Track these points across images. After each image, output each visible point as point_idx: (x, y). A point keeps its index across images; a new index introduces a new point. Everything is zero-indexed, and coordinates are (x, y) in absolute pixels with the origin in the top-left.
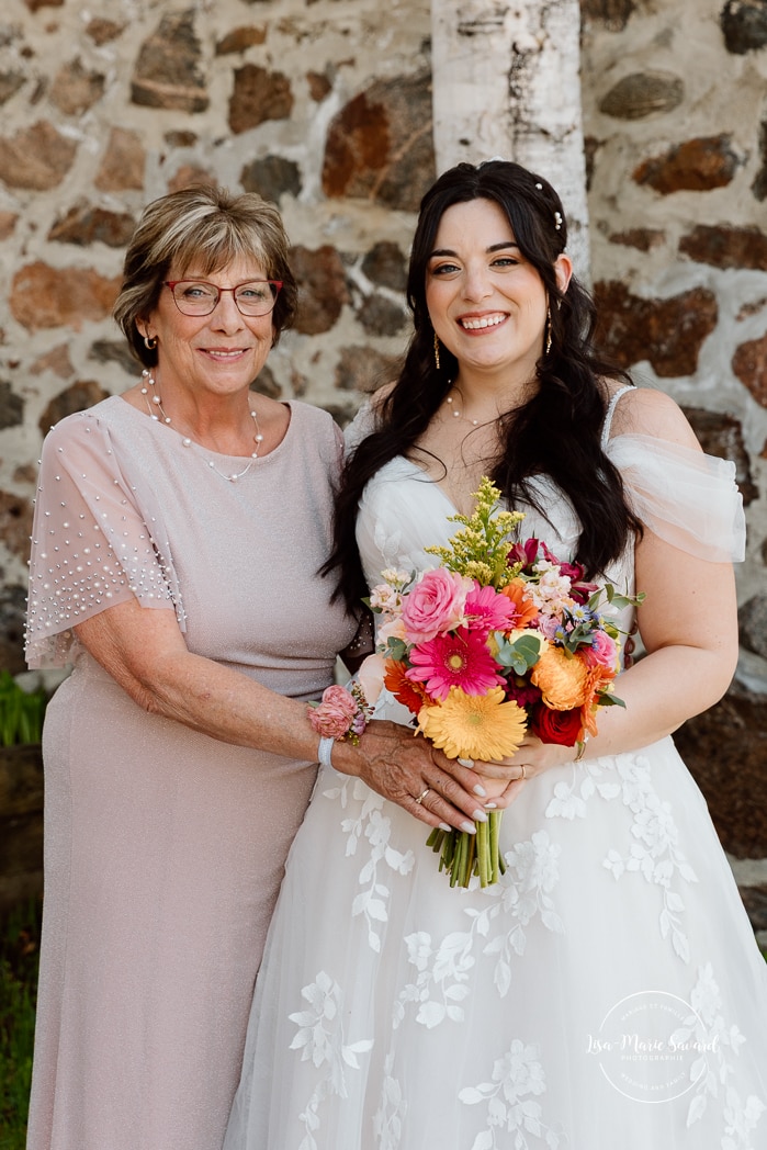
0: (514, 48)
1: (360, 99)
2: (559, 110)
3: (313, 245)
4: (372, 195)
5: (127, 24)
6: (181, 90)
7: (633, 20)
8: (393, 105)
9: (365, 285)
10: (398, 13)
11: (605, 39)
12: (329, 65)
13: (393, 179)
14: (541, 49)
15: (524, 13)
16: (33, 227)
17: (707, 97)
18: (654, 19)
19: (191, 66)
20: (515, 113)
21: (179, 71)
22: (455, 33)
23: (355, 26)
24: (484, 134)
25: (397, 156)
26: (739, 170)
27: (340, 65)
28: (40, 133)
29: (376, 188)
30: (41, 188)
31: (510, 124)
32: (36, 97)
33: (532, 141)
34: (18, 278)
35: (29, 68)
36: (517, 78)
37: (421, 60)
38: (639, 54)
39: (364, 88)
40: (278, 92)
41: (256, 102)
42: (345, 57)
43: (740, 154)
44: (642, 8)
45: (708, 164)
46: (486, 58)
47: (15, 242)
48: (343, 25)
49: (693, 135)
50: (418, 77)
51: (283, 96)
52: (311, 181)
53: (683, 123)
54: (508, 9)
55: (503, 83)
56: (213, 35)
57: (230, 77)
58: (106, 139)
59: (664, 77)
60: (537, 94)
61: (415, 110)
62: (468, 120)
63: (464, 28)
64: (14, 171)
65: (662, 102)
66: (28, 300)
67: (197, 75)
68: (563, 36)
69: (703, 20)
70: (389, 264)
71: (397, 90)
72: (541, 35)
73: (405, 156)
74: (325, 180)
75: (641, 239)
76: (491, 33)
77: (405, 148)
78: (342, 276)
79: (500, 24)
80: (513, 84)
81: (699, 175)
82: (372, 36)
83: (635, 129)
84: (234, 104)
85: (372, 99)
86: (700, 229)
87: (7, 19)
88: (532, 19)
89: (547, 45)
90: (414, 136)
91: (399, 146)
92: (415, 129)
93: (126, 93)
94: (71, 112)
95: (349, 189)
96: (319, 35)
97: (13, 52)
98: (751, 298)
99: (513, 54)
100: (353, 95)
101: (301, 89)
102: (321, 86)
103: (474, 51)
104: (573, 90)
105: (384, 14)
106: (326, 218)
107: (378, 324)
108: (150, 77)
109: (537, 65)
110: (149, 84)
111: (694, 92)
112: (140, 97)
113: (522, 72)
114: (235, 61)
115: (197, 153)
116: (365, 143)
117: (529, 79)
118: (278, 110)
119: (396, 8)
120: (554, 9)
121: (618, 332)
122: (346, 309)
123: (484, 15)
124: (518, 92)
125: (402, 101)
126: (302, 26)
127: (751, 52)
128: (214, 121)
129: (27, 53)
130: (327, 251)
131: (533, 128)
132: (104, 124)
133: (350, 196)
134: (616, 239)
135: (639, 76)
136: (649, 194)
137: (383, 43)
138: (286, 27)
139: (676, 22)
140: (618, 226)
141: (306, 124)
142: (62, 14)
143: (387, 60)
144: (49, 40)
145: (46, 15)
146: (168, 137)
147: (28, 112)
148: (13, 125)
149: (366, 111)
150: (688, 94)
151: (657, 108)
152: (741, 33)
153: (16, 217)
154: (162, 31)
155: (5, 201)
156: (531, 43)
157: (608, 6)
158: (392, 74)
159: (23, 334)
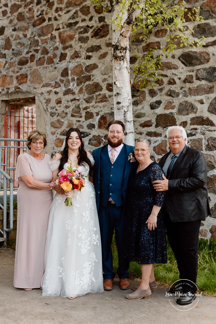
1: (103, 115)
2: (130, 118)
3: (97, 135)
4: (104, 128)
5: (70, 106)
6: (78, 115)
7: (139, 105)
8: (107, 116)
9: (104, 140)
10: (108, 105)
11: (135, 108)
12: (98, 111)
15: (126, 107)
16: (58, 133)
18: (141, 105)
19: (80, 112)
20: (125, 119)
21: (78, 112)
23: (102, 106)
26: (153, 124)
27: (100, 111)
28: (58, 121)
30: (59, 128)
32: (58, 116)
34: (56, 140)
35: (56, 112)
38: (140, 110)
40: (92, 115)
41: (88, 116)
43: (153, 122)
45: (149, 124)
47: (55, 135)
48: (100, 106)
49: (147, 120)
50: (111, 113)
52: (96, 127)
53: (145, 118)
54: (123, 106)
55: (123, 115)
56: (83, 107)
57: (85, 113)
58: (68, 121)
59: (143, 113)
60: (127, 117)
63: (118, 109)
64: (55, 126)
66: (57, 143)
67: (80, 113)
68: (130, 109)
69: (148, 105)
74: (98, 126)
75: (141, 134)
78: (101, 139)
79: (123, 108)
81: (148, 125)
82: (104, 108)
83: (139, 119)
84: (85, 116)
85: (105, 116)
86: (148, 132)
87: (54, 105)
89: (129, 111)
93: (71, 115)
94: (63, 118)
95: (102, 127)
96: (97, 107)
97: (54, 110)
98: (155, 141)
99: (124, 112)
101: (95, 115)
102: (98, 114)
103: (120, 112)
104: (132, 116)
105: (106, 105)
106: (99, 131)
108: (74, 113)
109: (127, 113)
110: (74, 114)
111: (147, 115)
112: (72, 116)
114: (86, 111)
115: (81, 123)
116: (104, 122)
117: (126, 115)
118: (92, 117)
120: (129, 106)
122: (102, 143)
123: (121, 107)
125: (109, 116)
126: (95, 106)
127: (154, 109)
128: (83, 119)
129: (56, 110)
130: (99, 136)
131: (127, 121)
132: (68, 119)
133: (102, 129)
134: (137, 134)
135: (140, 113)
136: (141, 128)
137: (106, 108)
138: (92, 107)
139: (144, 106)
140: (137, 132)
141: (96, 119)
142: (61, 105)
143: (106, 111)
144: (59, 108)
145: (59, 105)
146: (76, 121)
147: (56, 118)
148: (54, 120)
149: (104, 117)
150: (146, 115)
151: (142, 117)
152: (152, 107)
153: (55, 132)
154: (75, 107)
155: (53, 130)
156: (127, 110)
157: (135, 103)
158: (107, 112)
159: (57, 148)
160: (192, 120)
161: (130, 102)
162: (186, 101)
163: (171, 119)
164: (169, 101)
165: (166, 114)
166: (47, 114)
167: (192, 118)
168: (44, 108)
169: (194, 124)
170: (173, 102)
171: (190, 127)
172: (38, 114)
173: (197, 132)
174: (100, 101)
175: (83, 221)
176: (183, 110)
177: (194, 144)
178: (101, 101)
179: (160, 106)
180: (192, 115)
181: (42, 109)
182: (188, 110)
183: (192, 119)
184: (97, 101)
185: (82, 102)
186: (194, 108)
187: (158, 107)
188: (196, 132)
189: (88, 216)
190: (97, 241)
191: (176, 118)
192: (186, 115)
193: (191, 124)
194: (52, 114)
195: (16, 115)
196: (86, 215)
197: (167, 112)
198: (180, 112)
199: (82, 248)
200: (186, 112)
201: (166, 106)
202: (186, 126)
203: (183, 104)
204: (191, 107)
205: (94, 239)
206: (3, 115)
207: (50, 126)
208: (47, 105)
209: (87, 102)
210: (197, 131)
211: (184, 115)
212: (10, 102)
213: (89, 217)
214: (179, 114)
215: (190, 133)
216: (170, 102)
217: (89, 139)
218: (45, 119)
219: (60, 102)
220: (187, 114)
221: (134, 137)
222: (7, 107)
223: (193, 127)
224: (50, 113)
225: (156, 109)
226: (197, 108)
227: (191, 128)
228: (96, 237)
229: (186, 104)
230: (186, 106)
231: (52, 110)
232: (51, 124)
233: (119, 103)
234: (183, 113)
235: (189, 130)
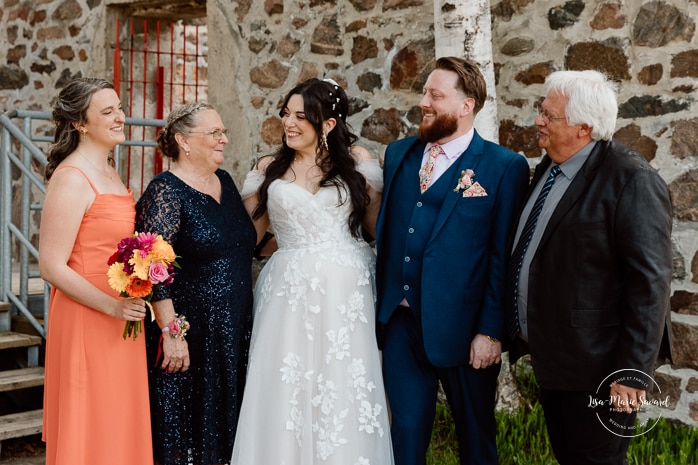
0: (466, 32)
1: (406, 49)
2: (484, 55)
3: (387, 108)
4: (411, 88)
5: (309, 20)
6: (332, 47)
7: (514, 17)
8: (419, 52)
9: (409, 124)
10: (420, 15)
11: (502, 24)
12: (392, 36)
13: (419, 81)
14: (476, 32)
15: (470, 19)
16: (271, 103)
17: (543, 47)
18: (522, 16)
19: (336, 37)
21: (331, 39)
22: (443, 27)
23: (402, 20)
25: (420, 72)
27: (397, 35)
28: (273, 65)
29: (412, 85)
30: (274, 87)
32: (271, 51)
34: (265, 124)
35: (268, 38)
36: (467, 44)
37: (430, 33)
38: (517, 30)
39: (406, 45)
40: (372, 47)
41: (362, 51)
42: (399, 32)
44: (517, 12)
45: (544, 73)
46: (455, 36)
47: (263, 109)
48: (398, 20)
49: (538, 62)
50: (428, 40)
51: (374, 48)
52: (386, 82)
53: (534, 57)
54: (463, 17)
55: (463, 45)
56: (345, 24)
57: (352, 41)
58: (301, 66)
59: (526, 39)
60: (475, 49)
61: (427, 53)
63: (447, 25)
64: (262, 80)
65: (526, 49)
66: (269, 133)
67: (339, 40)
68: (485, 27)
69: (541, 16)
71: (420, 45)
72: (476, 27)
73: (424, 72)
74: (391, 81)
75: (519, 103)
76: (457, 27)
77: (424, 69)
78: (399, 120)
79: (461, 23)
80: (466, 46)
81: (541, 77)
82: (410, 24)
83: (515, 60)
84: (353, 50)
85: (410, 49)
87: (259, 18)
88: (472, 21)
89: (479, 31)
90: (427, 64)
91: (421, 68)
92: (428, 61)
93: (309, 48)
94: (286, 56)
95: (401, 85)
96: (388, 24)
97: (262, 32)
99: (466, 35)
100: (402, 48)
101: (381, 46)
102: (389, 44)
103: (451, 34)
104: (489, 47)
105: (414, 15)
106: (392, 97)
108: (319, 41)
109: (475, 39)
110: (319, 44)
111: (538, 44)
112: (315, 50)
113: (469, 41)
114: (354, 34)
115: (339, 72)
116: (407, 67)
117: (472, 44)
118: (372, 54)
119: (419, 13)
120: (481, 17)
121: (510, 140)
122: (401, 133)
123: (455, 19)
124: (468, 49)
125: (422, 50)
126: (381, 20)
127: (560, 29)
128: (346, 59)
129: (268, 32)
130: (393, 110)
132: (300, 60)
133: (402, 88)
134: (508, 103)
135: (517, 39)
136: (522, 85)
137: (414, 27)
138: (374, 21)
139: (530, 17)
140: (510, 98)
141: (384, 59)
142: (282, 16)
143: (414, 34)
144: (277, 27)
145: (276, 17)
146: (327, 66)
147: (268, 56)
148: (262, 62)
149: (407, 54)
150: (536, 46)
151: (524, 51)
152: (556, 21)
153: (264, 99)
154: (324, 22)
155: (258, 92)
156: (473, 30)
157: (502, 11)
158: (418, 39)
159: (267, 147)
160: (677, 62)
161: (483, 5)
162: (660, 3)
163: (613, 59)
164: (606, 2)
165: (597, 42)
166: (239, 45)
167: (678, 55)
168: (230, 26)
169: (682, 74)
170: (619, 6)
171: (670, 83)
172: (215, 46)
173: (693, 100)
174: (397, 5)
175: (328, 358)
176: (649, 30)
177: (682, 134)
178: (401, 5)
179: (580, 18)
180: (677, 47)
181: (226, 31)
182: (664, 30)
183: (678, 59)
184: (387, 4)
185: (344, 7)
186: (683, 25)
187: (573, 22)
188: (689, 99)
189: (343, 343)
190: (377, 425)
191: (626, 54)
192: (660, 46)
193: (673, 75)
194: (255, 46)
195: (149, 50)
196: (336, 338)
197: (602, 36)
198: (640, 36)
199: (322, 441)
200: (658, 37)
201: (597, 18)
202: (659, 78)
203: (649, 12)
204: (675, 20)
205: (366, 417)
206: (112, 48)
207: (248, 82)
208: (240, 19)
209: (360, 7)
210: (692, 94)
211: (652, 46)
212: (135, 10)
213: (347, 347)
214: (638, 43)
215: (669, 103)
216: (610, 7)
217: (363, 121)
218: (233, 60)
219: (279, 10)
220: (663, 43)
221: (495, 113)
222: (126, 25)
223: (679, 82)
224: (250, 43)
225: (568, 29)
226: (694, 24)
227: (673, 87)
228: (373, 412)
229: (658, 11)
230: (659, 19)
231: (254, 33)
232: (252, 74)
233: (448, 8)
234: (650, 40)
235: (666, 91)
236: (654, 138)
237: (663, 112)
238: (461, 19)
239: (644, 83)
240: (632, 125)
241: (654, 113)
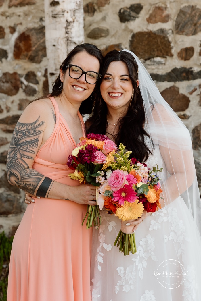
0: (67, 21)
1: (24, 34)
2: (79, 37)
3: (11, 72)
4: (27, 59)
7: (96, 14)
8: (33, 35)
9: (26, 83)
10: (33, 11)
11: (89, 18)
12: (15, 24)
13: (33, 55)
14: (74, 21)
15: (69, 12)
17: (115, 34)
18: (101, 13)
20: (67, 38)
22: (51, 17)
23: (22, 14)
24: (59, 43)
25: (34, 49)
27: (18, 24)
29: (28, 57)
31: (66, 41)
33: (72, 45)
36: (68, 29)
37: (40, 23)
38: (97, 22)
39: (24, 31)
40: (1, 32)
42: (19, 22)
44: (98, 10)
46: (59, 23)
48: (18, 14)
49: (112, 44)
50: (39, 28)
51: (3, 32)
52: (10, 55)
53: (109, 40)
54: (65, 11)
55: (64, 30)
59: (104, 28)
60: (73, 33)
61: (38, 36)
62: (55, 40)
63: (53, 16)
65: (103, 35)
68: (79, 18)
69: (114, 14)
70: (32, 77)
71: (33, 31)
72: (74, 17)
73: (36, 49)
74: (14, 55)
76: (61, 17)
77: (36, 46)
78: (19, 80)
79: (63, 15)
80: (67, 30)
82: (26, 17)
83: (97, 42)
85: (27, 33)
88: (71, 14)
89: (75, 20)
90: (38, 43)
91: (34, 46)
92: (38, 41)
95: (21, 57)
96: (12, 16)
99: (67, 22)
100: (21, 32)
101: (7, 31)
102: (13, 30)
103: (56, 22)
104: (82, 32)
105: (29, 11)
106: (15, 65)
107: (29, 93)
109: (73, 26)
111: (112, 32)
113: (69, 27)
116: (25, 45)
117: (71, 29)
118: (1, 36)
119: (33, 9)
120: (77, 11)
122: (20, 89)
123: (59, 12)
124: (68, 32)
125: (35, 34)
126: (7, 14)
127: (126, 22)
130: (15, 73)
131: (72, 42)
133: (21, 59)
135: (98, 28)
137: (29, 19)
138: (3, 14)
139: (107, 14)
141: (9, 40)
143: (31, 23)
149: (25, 37)
150: (110, 33)
151: (102, 37)
152: (124, 17)
156: (71, 20)
157: (89, 9)
158: (32, 27)
162: (193, 7)
163: (162, 43)
164: (157, 5)
165: (151, 31)
170: (166, 8)
171: (198, 60)
174: (18, 4)
176: (186, 24)
178: (21, 4)
179: (140, 15)
182: (195, 25)
184: (12, 3)
187: (135, 18)
191: (170, 39)
192: (193, 35)
197: (154, 27)
198: (180, 29)
200: (191, 29)
201: (151, 15)
202: (192, 56)
203: (186, 12)
211: (187, 35)
214: (178, 33)
215: (198, 72)
216: (159, 8)
220: (195, 33)
225: (132, 22)
227: (200, 62)
229: (192, 12)
230: (192, 17)
233: (54, 4)
234: (186, 31)
235: (196, 65)
236: (188, 95)
237: (194, 78)
238: (63, 12)
239: (182, 59)
240: (173, 87)
241: (188, 79)
